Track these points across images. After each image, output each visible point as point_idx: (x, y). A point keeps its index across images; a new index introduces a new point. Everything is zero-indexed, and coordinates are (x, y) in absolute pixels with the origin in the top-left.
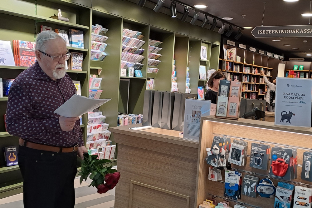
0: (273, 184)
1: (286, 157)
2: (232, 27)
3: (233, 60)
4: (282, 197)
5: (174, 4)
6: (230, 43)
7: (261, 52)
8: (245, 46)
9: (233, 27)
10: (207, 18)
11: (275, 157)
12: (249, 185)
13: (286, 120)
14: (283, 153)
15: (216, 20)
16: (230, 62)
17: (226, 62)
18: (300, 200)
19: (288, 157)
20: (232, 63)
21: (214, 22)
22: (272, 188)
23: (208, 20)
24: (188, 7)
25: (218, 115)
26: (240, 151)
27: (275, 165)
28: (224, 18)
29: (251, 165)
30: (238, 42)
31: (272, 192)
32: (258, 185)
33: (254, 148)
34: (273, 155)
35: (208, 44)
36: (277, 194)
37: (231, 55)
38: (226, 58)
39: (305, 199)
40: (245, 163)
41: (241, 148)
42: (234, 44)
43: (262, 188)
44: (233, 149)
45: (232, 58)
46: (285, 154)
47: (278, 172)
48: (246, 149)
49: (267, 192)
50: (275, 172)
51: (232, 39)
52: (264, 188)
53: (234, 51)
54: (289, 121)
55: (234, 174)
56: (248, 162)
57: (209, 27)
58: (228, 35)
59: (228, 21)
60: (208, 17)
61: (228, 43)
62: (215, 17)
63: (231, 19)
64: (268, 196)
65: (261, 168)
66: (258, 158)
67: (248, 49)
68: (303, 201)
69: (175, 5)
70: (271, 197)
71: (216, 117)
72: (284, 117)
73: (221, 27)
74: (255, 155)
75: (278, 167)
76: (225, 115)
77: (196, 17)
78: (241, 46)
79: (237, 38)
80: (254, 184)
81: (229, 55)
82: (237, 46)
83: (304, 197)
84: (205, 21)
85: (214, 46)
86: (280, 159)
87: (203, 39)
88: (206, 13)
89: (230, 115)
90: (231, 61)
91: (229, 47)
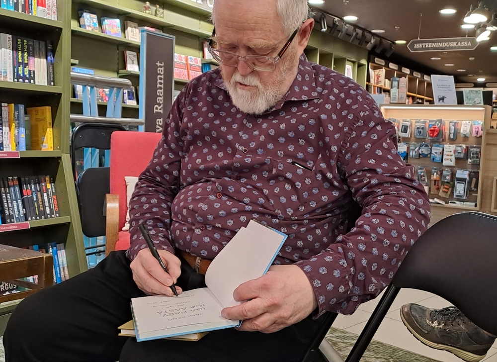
0: (430, 147)
1: (438, 124)
2: (382, 41)
3: (381, 84)
4: (436, 153)
5: (323, 17)
6: (378, 61)
7: (417, 75)
8: (397, 66)
9: (384, 41)
10: (355, 31)
11: (431, 126)
12: (413, 150)
13: (441, 101)
14: (436, 122)
15: (365, 33)
16: (378, 87)
17: (372, 87)
18: (448, 153)
19: (439, 124)
20: (381, 88)
21: (363, 34)
22: (429, 149)
23: (357, 34)
24: (336, 19)
25: (391, 102)
26: (407, 127)
27: (431, 131)
28: (374, 31)
29: (415, 137)
30: (388, 60)
31: (429, 152)
32: (420, 148)
33: (417, 124)
34: (429, 125)
35: (353, 62)
36: (433, 152)
37: (378, 78)
38: (372, 81)
39: (451, 152)
40: (411, 136)
41: (408, 124)
42: (382, 62)
43: (423, 150)
44: (403, 126)
45: (381, 81)
46: (438, 123)
47: (433, 135)
48: (411, 125)
49: (426, 153)
50: (432, 135)
51: (382, 56)
52: (424, 150)
53: (383, 72)
54: (443, 101)
55: (403, 145)
56: (413, 136)
57: (357, 42)
58: (378, 51)
59: (379, 35)
60: (357, 29)
61: (376, 62)
62: (364, 30)
63: (382, 31)
64: (427, 155)
65: (422, 137)
66: (420, 130)
67: (400, 70)
68: (450, 153)
69: (325, 17)
70: (429, 156)
71: (391, 103)
72: (440, 99)
73: (370, 41)
74: (418, 128)
75: (433, 131)
76: (397, 102)
77: (345, 30)
78: (392, 66)
79: (388, 55)
80: (417, 148)
81: (376, 79)
82: (387, 66)
83: (450, 150)
84: (354, 34)
85: (360, 66)
86: (434, 126)
87: (348, 56)
88: (355, 26)
89: (400, 102)
90: (379, 85)
91: (378, 67)
